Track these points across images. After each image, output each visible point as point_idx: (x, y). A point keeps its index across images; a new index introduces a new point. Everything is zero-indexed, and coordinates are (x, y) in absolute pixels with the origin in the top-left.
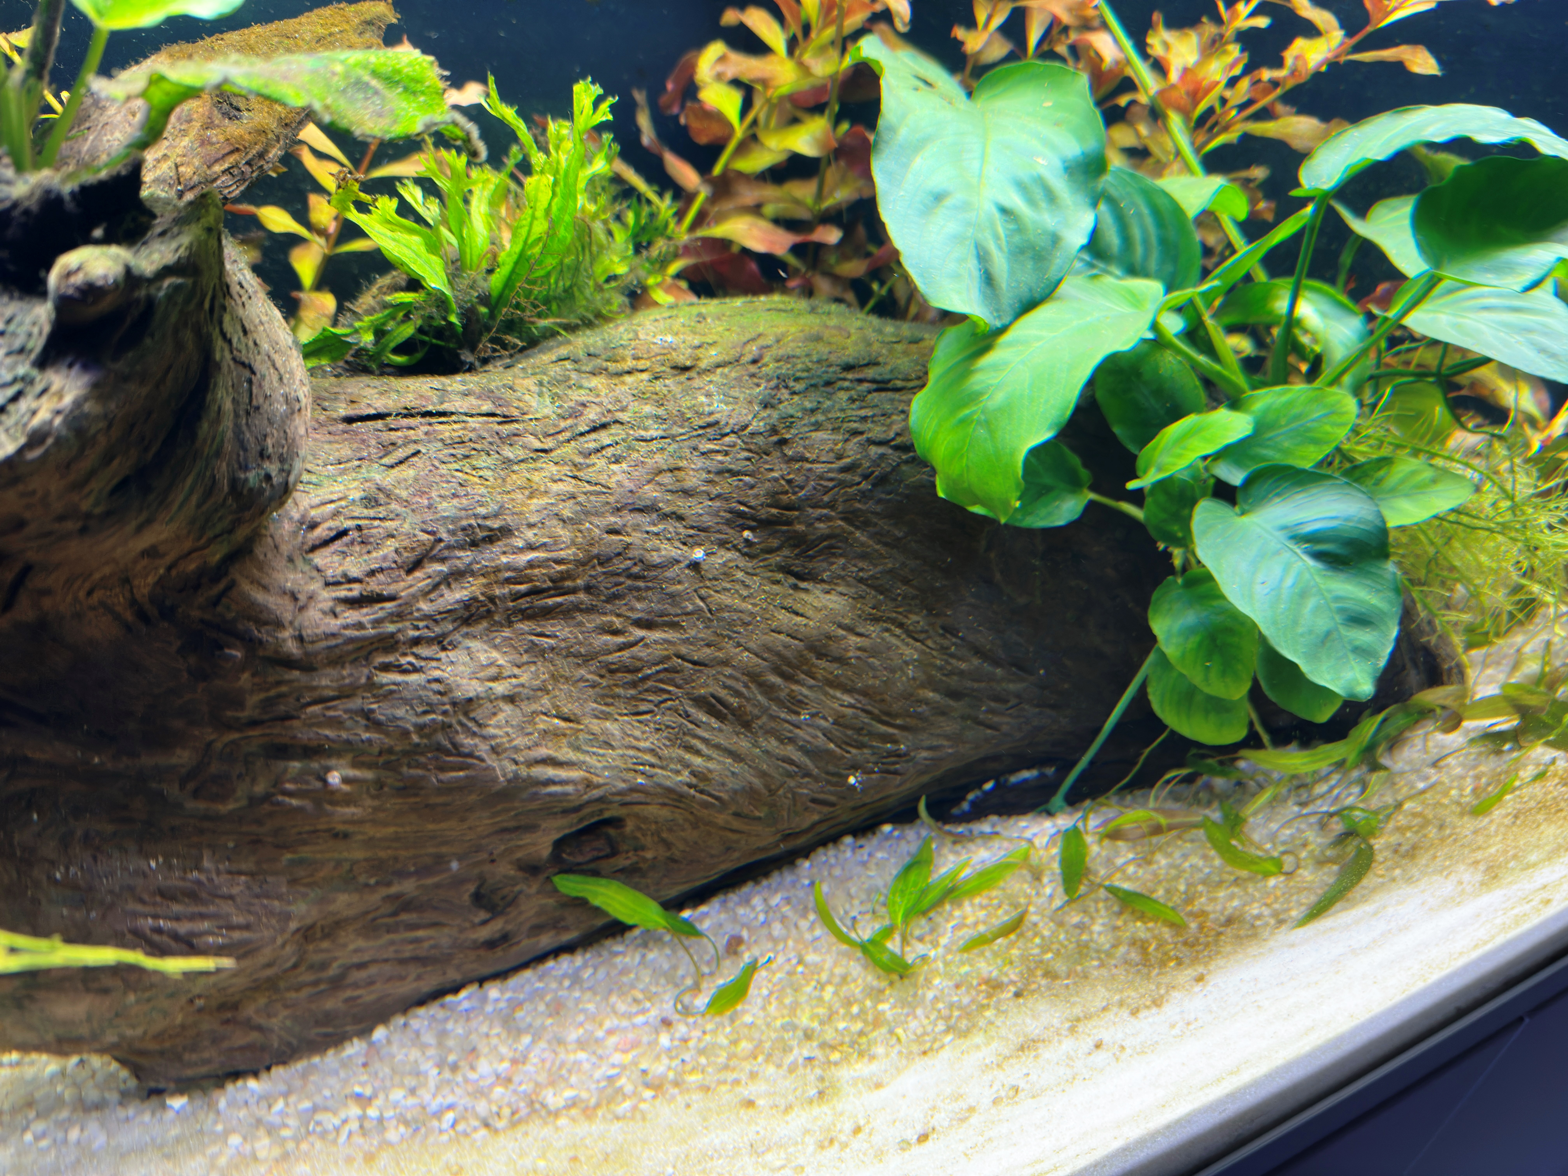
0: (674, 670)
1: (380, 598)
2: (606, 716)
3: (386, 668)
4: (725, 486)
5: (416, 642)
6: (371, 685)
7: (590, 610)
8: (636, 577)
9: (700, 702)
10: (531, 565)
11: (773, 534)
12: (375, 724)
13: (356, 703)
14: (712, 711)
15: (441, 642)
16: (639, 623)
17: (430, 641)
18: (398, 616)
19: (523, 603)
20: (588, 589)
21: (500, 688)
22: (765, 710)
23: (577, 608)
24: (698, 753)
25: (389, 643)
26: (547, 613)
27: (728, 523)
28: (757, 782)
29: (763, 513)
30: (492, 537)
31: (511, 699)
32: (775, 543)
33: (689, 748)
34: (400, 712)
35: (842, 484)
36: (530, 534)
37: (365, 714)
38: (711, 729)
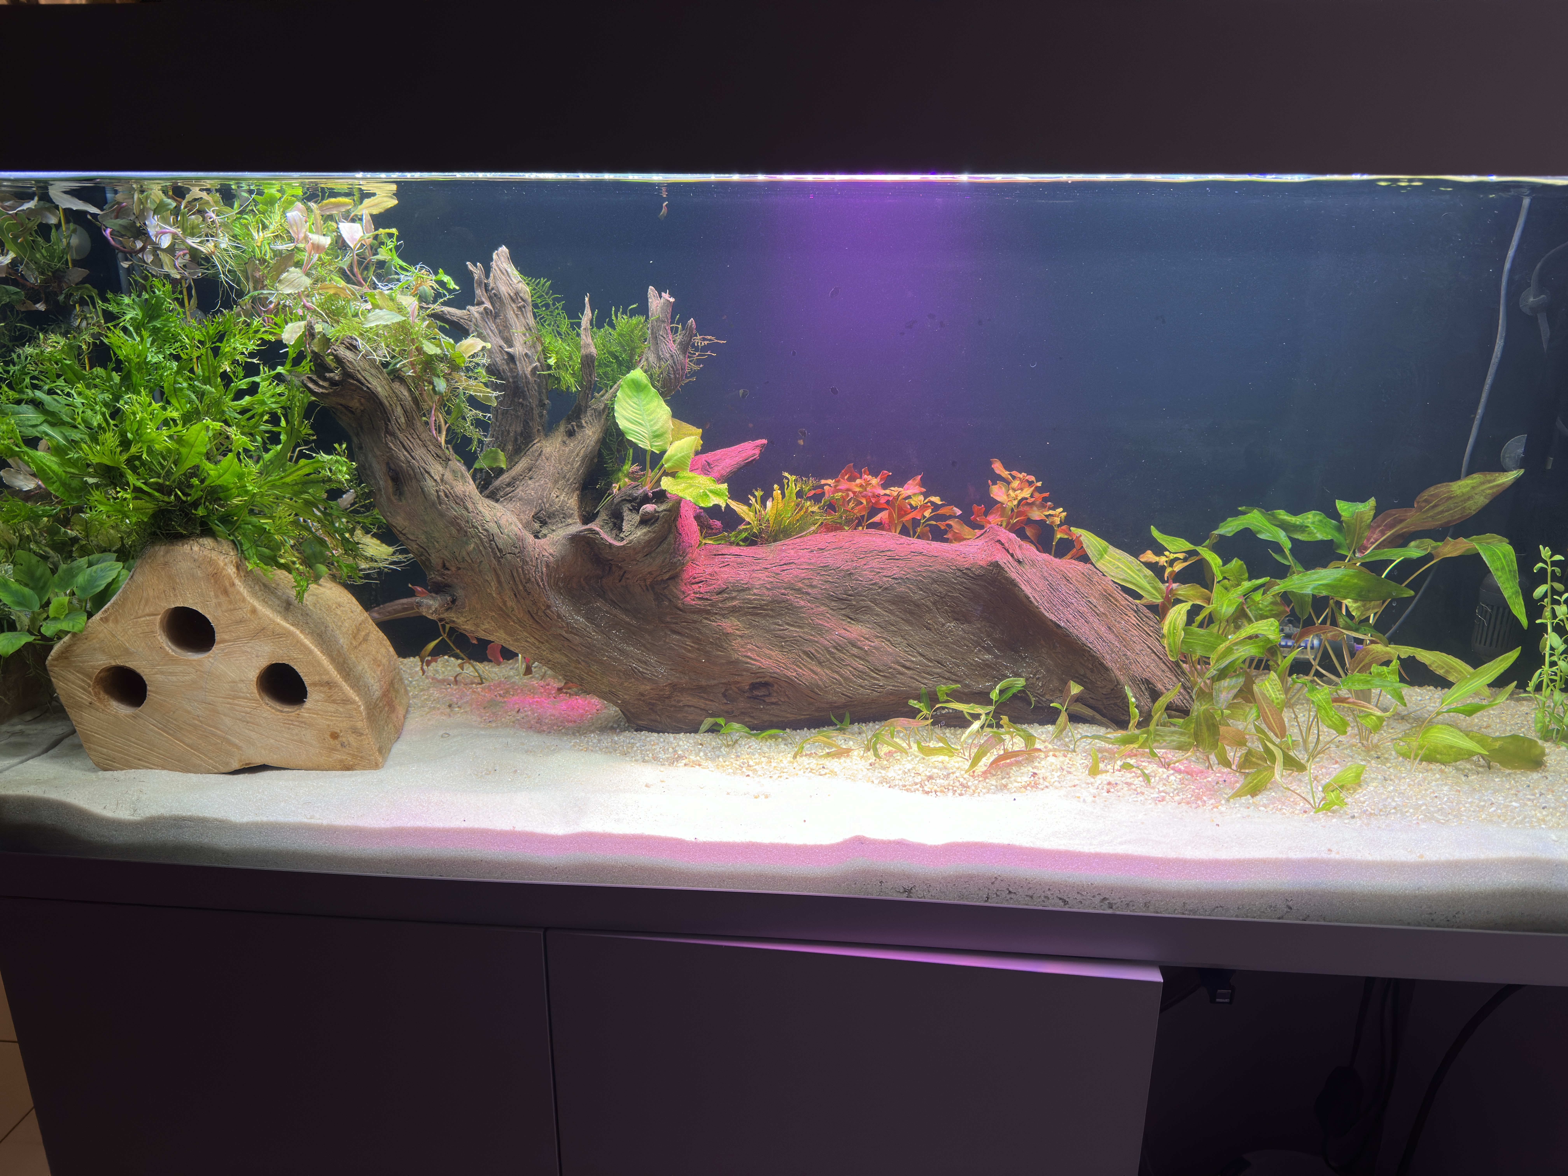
0: (797, 641)
1: (707, 599)
2: (771, 650)
3: (706, 619)
4: (827, 586)
5: (716, 614)
7: (772, 617)
8: (789, 609)
9: (805, 653)
10: (754, 599)
11: (843, 604)
12: (701, 633)
14: (809, 656)
15: (724, 616)
16: (788, 624)
17: (721, 615)
19: (750, 610)
20: (772, 610)
22: (829, 660)
23: (767, 615)
24: (801, 668)
25: (708, 612)
26: (757, 614)
27: (827, 598)
28: (820, 683)
29: (840, 596)
30: (744, 590)
31: (741, 637)
32: (843, 607)
33: (797, 666)
35: (871, 589)
36: (755, 591)
37: (699, 629)
38: (807, 661)
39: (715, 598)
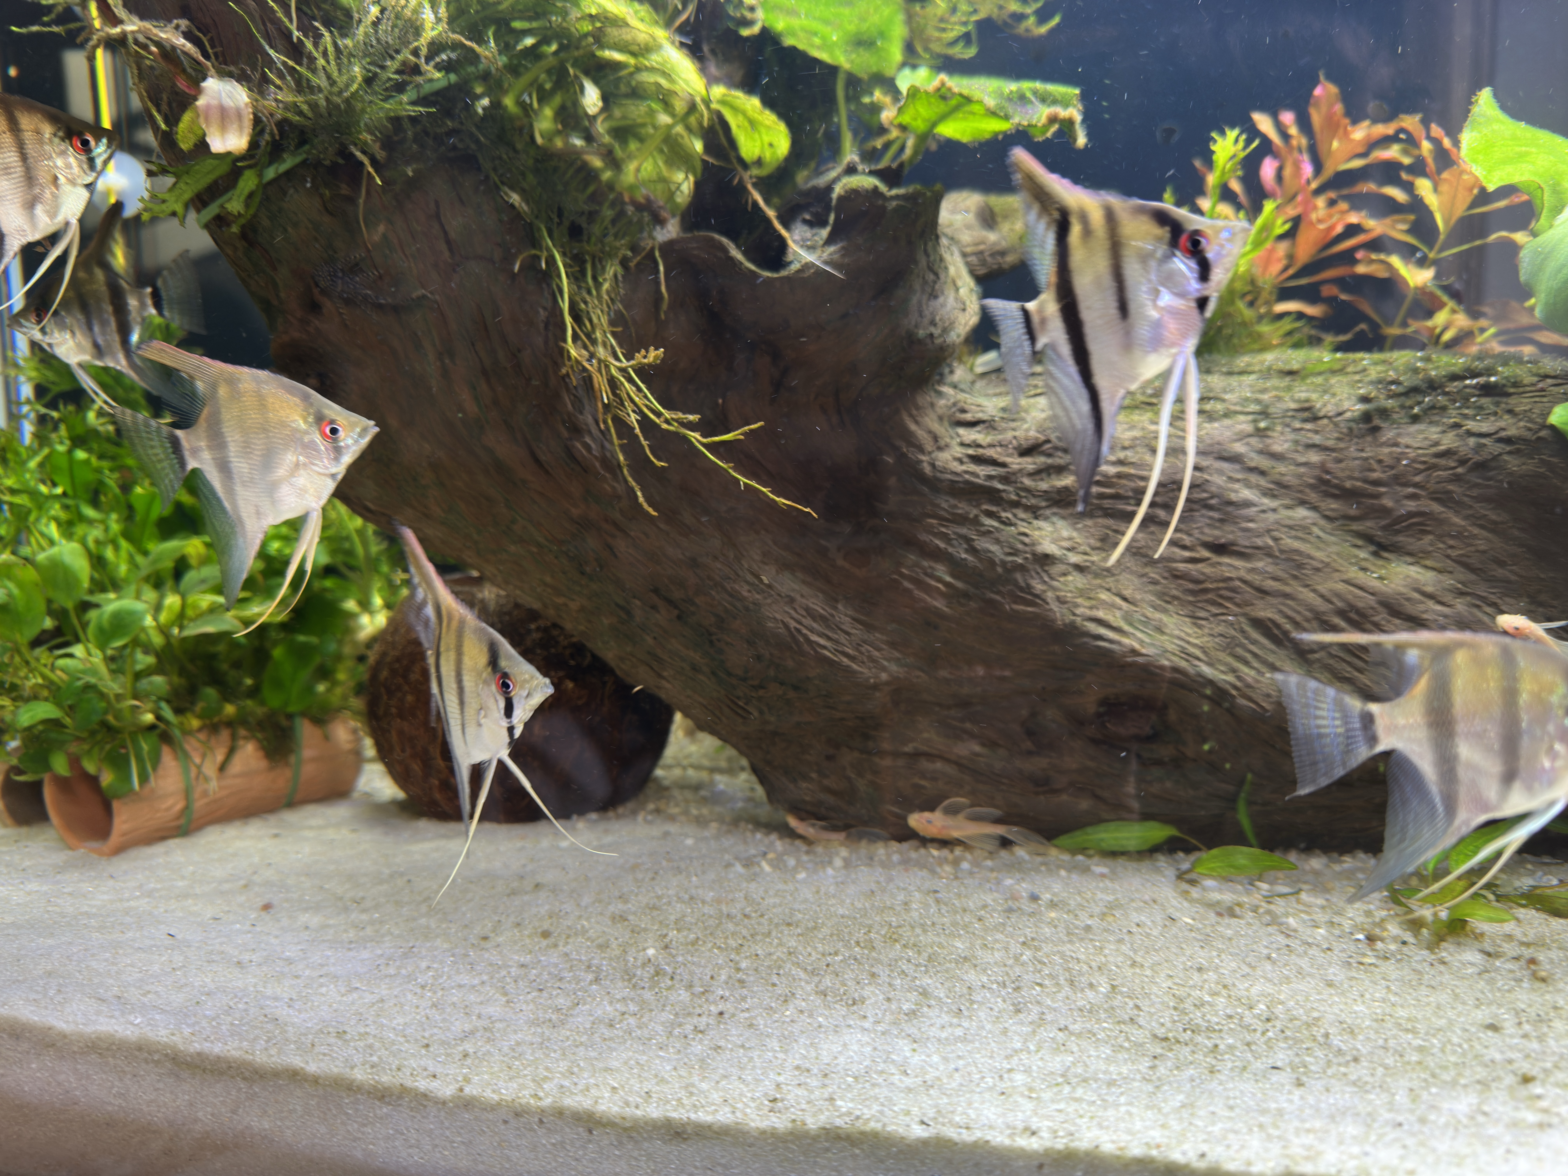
1: (994, 462)
6: (976, 522)
13: (963, 531)
18: (1005, 479)
21: (1074, 558)
34: (994, 548)
37: (968, 540)
38: (1263, 647)
39: (1016, 462)
